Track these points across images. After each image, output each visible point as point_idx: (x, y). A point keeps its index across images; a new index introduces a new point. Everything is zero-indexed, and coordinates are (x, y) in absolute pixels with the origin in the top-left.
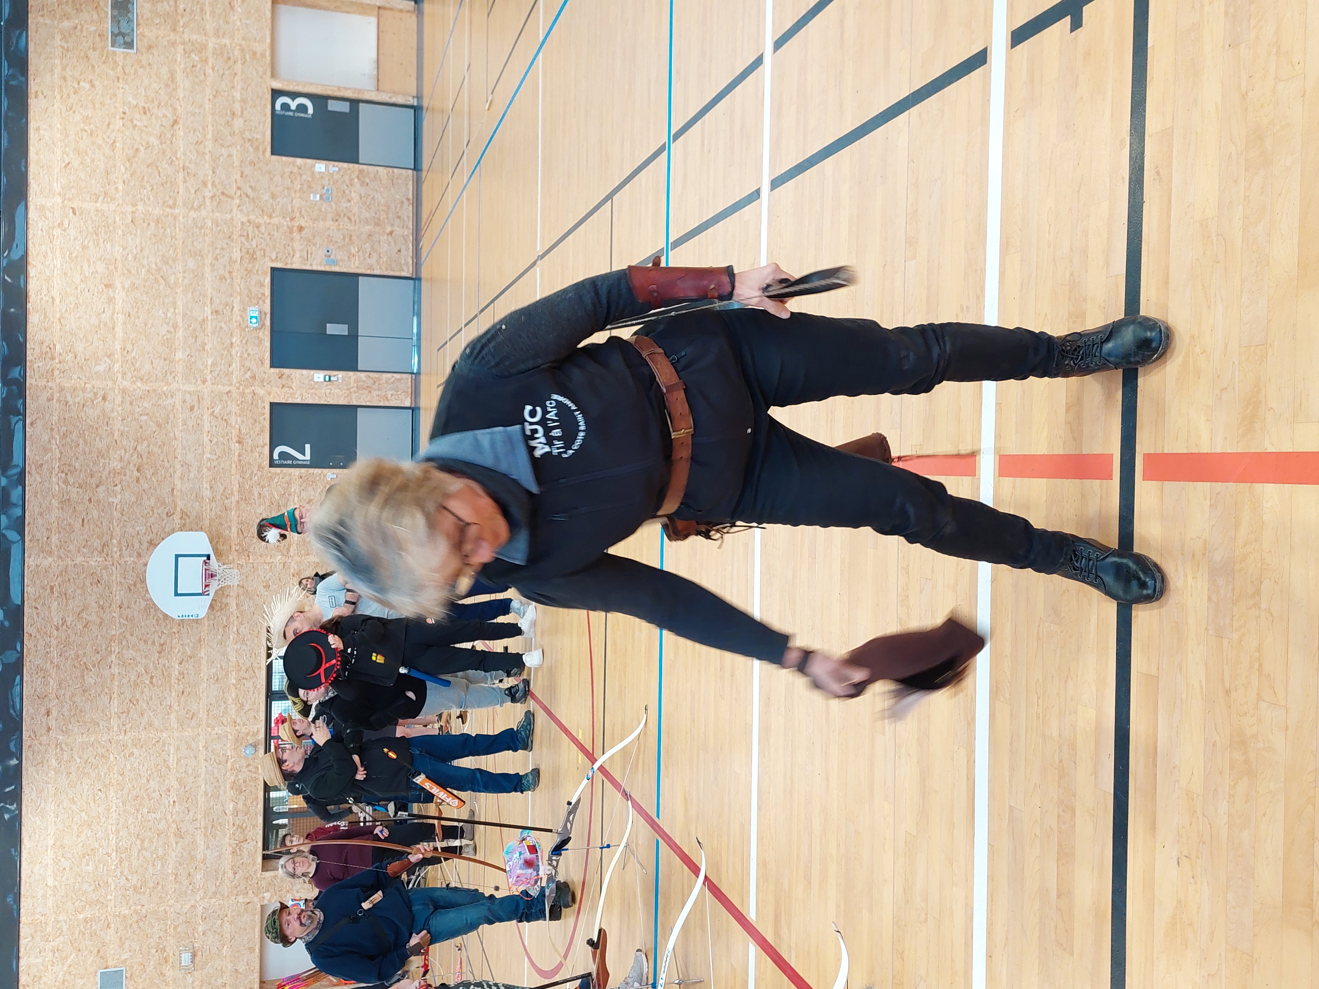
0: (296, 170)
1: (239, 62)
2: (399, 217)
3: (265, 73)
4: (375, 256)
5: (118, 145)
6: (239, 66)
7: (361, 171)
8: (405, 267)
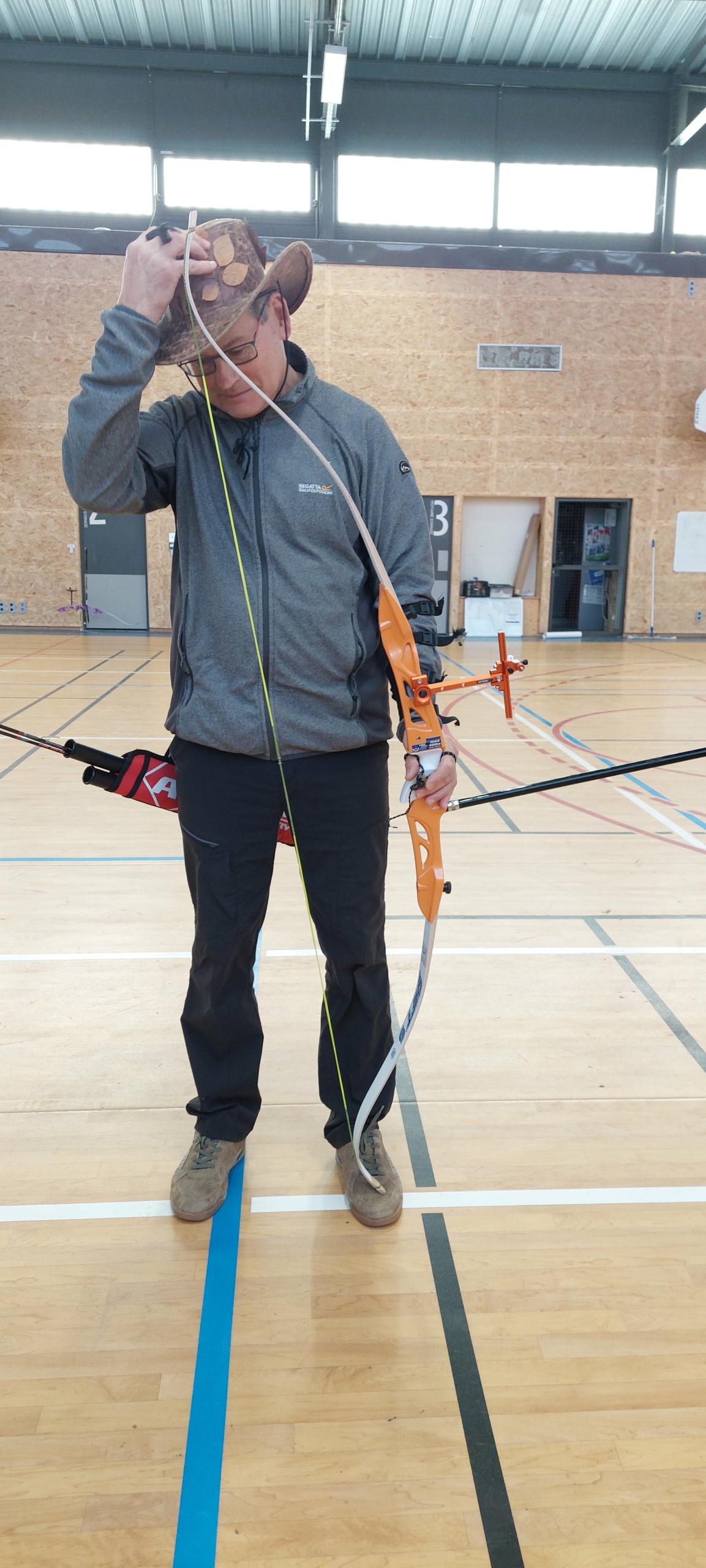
1: (477, 466)
3: (468, 490)
5: (388, 350)
6: (473, 466)
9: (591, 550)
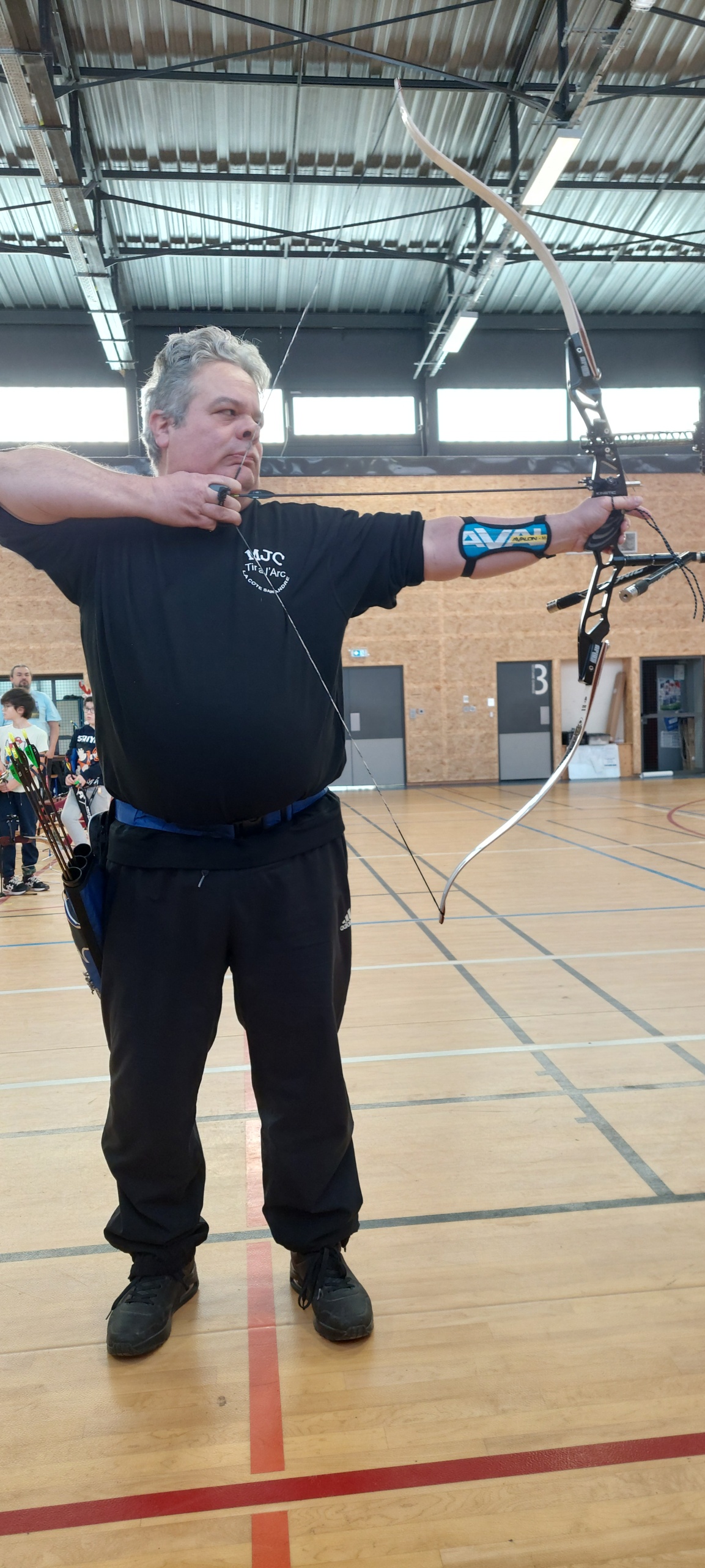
0: (487, 682)
2: (457, 769)
3: (564, 654)
4: (422, 750)
7: (492, 736)
8: (414, 776)
9: (665, 701)
